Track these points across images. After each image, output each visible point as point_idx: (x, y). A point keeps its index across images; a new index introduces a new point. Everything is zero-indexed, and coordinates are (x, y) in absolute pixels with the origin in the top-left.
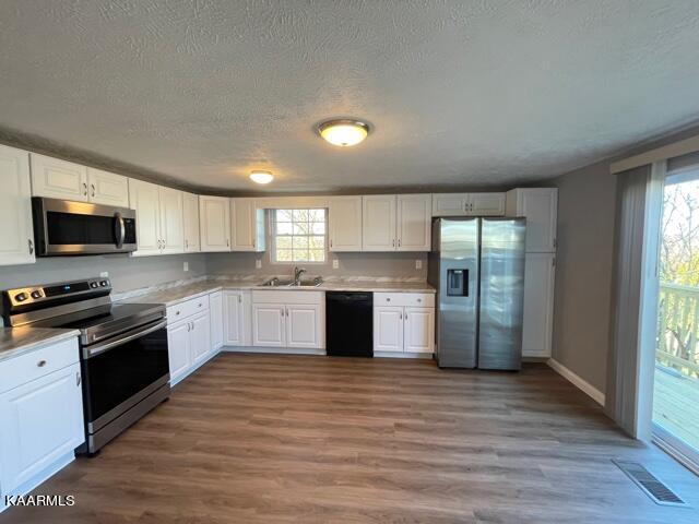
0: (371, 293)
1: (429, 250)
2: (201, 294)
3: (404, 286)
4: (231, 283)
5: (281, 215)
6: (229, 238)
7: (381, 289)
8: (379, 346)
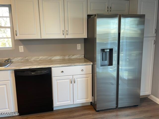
0: (51, 68)
1: (86, 37)
3: (71, 62)
7: (57, 65)
8: (57, 103)
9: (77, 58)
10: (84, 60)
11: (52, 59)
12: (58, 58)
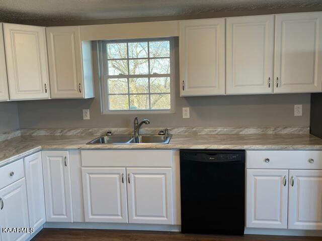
0: (243, 151)
2: (12, 159)
4: (52, 141)
5: (113, 50)
6: (46, 81)
7: (257, 146)
8: (254, 222)
9: (294, 134)
10: (308, 139)
11: (241, 133)
12: (252, 131)
